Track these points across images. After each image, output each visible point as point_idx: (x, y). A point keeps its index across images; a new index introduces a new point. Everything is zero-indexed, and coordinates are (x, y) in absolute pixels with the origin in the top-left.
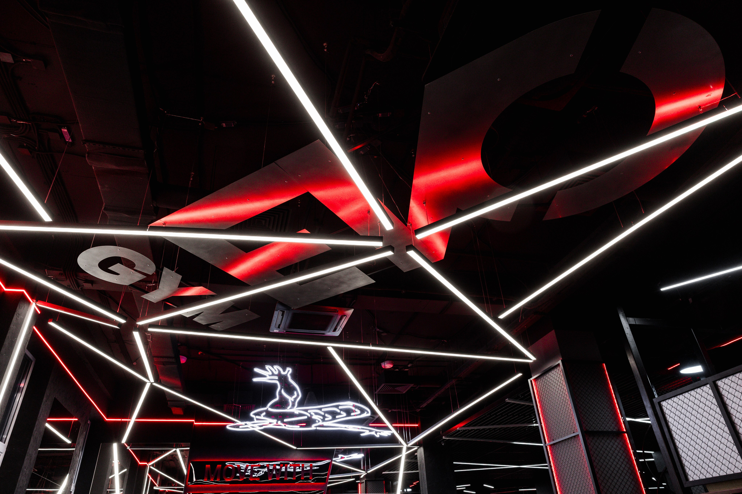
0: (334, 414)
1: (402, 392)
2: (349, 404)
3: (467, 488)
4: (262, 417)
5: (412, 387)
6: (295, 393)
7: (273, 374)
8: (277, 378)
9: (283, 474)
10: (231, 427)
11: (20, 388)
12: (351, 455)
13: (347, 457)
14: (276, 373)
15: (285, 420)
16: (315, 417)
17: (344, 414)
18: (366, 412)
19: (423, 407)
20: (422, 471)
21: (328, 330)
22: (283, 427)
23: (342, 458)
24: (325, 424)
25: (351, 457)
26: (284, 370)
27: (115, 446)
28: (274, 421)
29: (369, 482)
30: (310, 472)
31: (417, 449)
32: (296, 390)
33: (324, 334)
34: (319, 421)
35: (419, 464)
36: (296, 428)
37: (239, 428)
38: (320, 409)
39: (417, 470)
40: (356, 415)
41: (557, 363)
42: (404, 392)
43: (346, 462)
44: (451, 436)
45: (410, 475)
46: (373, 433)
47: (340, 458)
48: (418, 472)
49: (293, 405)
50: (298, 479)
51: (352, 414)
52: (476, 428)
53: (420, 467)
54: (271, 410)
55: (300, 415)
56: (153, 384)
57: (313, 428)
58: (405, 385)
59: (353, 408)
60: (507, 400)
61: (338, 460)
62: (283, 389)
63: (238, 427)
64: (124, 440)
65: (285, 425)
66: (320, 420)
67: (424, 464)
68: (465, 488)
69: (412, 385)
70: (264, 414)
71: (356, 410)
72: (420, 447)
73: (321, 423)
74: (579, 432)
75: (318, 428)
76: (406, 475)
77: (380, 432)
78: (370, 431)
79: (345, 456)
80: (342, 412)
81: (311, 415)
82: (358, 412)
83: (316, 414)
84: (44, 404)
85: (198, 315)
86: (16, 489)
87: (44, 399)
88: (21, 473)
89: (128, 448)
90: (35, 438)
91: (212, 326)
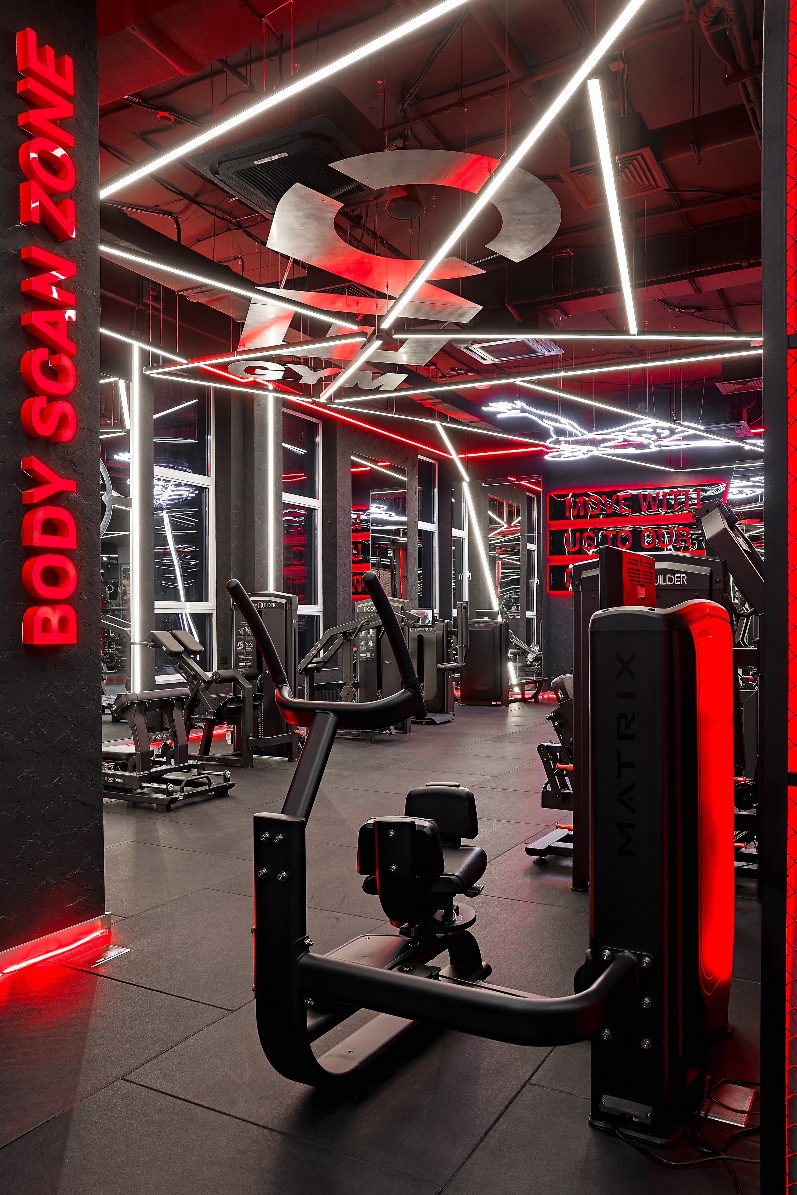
4: (565, 445)
6: (563, 421)
7: (509, 410)
8: (520, 412)
14: (510, 408)
26: (515, 405)
32: (560, 419)
49: (581, 432)
54: (561, 439)
56: (442, 424)
62: (542, 419)
64: (467, 478)
70: (563, 443)
84: (339, 462)
85: (357, 384)
86: (338, 535)
87: (338, 457)
88: (338, 523)
89: (483, 485)
90: (341, 493)
91: (381, 388)
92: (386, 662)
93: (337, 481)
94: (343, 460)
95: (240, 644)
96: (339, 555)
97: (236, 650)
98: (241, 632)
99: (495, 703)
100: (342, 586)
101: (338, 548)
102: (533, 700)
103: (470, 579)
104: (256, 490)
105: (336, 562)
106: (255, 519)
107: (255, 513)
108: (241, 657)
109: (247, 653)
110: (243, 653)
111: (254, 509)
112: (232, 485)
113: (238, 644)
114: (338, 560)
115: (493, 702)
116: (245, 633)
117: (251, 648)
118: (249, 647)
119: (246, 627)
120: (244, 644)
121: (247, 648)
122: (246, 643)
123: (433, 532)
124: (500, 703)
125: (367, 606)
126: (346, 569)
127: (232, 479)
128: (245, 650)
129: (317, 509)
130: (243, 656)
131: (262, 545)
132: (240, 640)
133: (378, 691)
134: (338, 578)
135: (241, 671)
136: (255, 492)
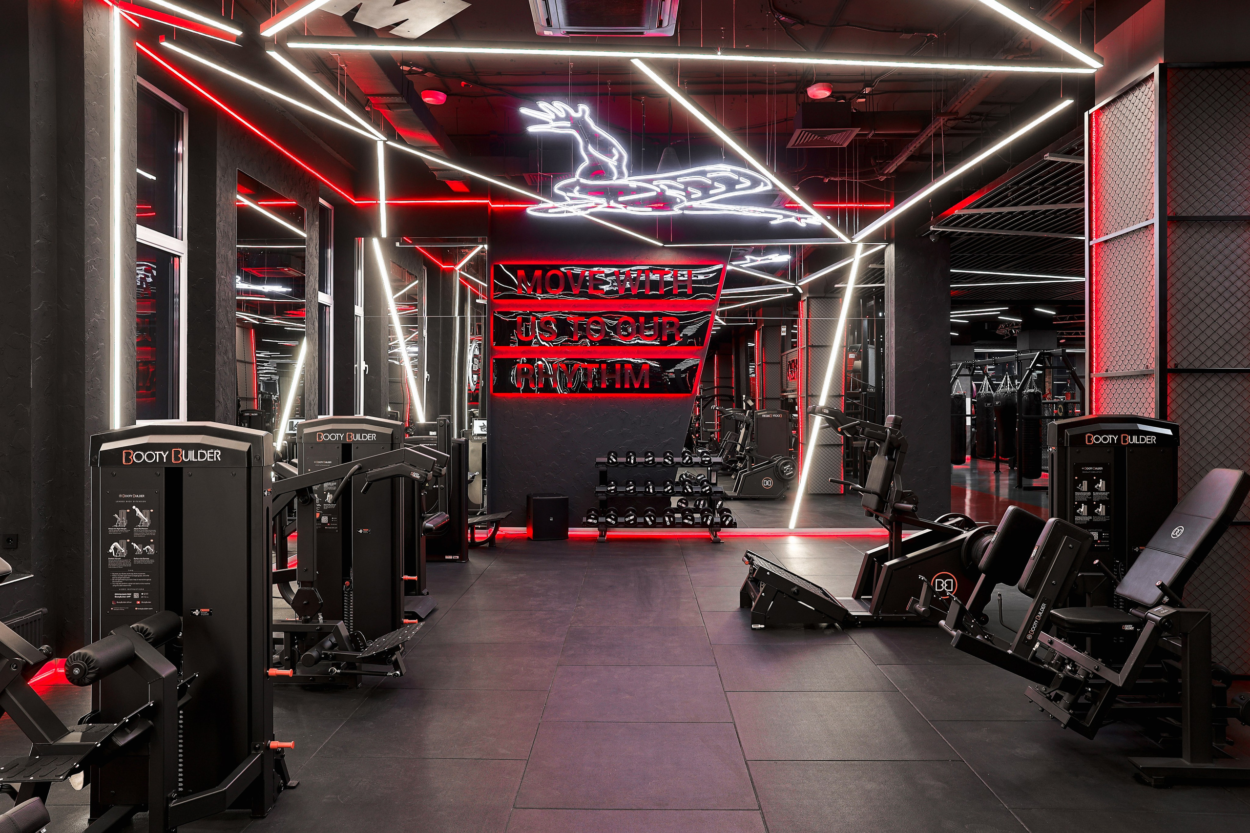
0: (705, 189)
1: (841, 145)
2: (723, 169)
3: (1003, 313)
4: (576, 193)
5: (857, 135)
6: (614, 151)
7: (558, 119)
8: (569, 125)
9: (642, 284)
10: (535, 210)
11: (177, 154)
12: (770, 257)
13: (761, 260)
14: (563, 115)
15: (621, 199)
16: (669, 193)
17: (723, 188)
18: (762, 183)
19: (891, 172)
20: (889, 286)
21: (647, 26)
22: (621, 210)
23: (752, 261)
24: (695, 204)
25: (768, 259)
26: (576, 111)
27: (375, 242)
28: (603, 201)
29: (813, 300)
30: (688, 283)
31: (885, 248)
32: (614, 146)
33: (642, 33)
34: (682, 201)
35: (886, 272)
36: (647, 212)
37: (548, 213)
38: (674, 178)
39: (883, 282)
40: (744, 188)
41: (1149, 73)
42: (845, 145)
43: (760, 268)
44: (946, 225)
45: (866, 291)
46: (792, 220)
47: (749, 261)
48: (883, 287)
49: (621, 174)
50: (669, 293)
51: (737, 187)
52: (993, 210)
53: (888, 277)
54: (583, 181)
55: (640, 190)
56: (386, 143)
57: (676, 211)
58: (844, 131)
59: (736, 177)
60: (1046, 157)
61: (747, 264)
62: (589, 145)
63: (546, 210)
64: (384, 233)
65: (625, 207)
66: (684, 199)
67: (894, 274)
68: (999, 313)
69: (857, 131)
70: (577, 188)
71: (742, 179)
72: (890, 244)
73: (687, 204)
74: (1156, 220)
75: (686, 212)
76: (857, 292)
77: (806, 219)
78: (785, 216)
79: (759, 259)
80: (716, 184)
81: (663, 191)
82: (748, 183)
83: (670, 187)
84: (220, 181)
85: (356, 10)
86: (217, 302)
87: (219, 173)
88: (217, 281)
89: (398, 244)
90: (223, 233)
91: (395, 31)
92: (361, 531)
93: (217, 213)
94: (226, 179)
95: (115, 549)
96: (218, 335)
97: (105, 562)
98: (121, 519)
99: (450, 557)
100: (222, 387)
101: (217, 323)
102: (487, 545)
103: (367, 373)
104: (87, 204)
105: (214, 346)
106: (85, 260)
107: (86, 249)
108: (118, 579)
109: (137, 568)
110: (125, 570)
111: (84, 241)
112: (34, 188)
113: (112, 547)
114: (217, 345)
115: (447, 555)
116: (133, 520)
117: (151, 557)
118: (145, 554)
119: (134, 507)
120: (129, 548)
121: (139, 556)
122: (135, 545)
123: (326, 306)
124: (458, 557)
125: (324, 432)
126: (228, 358)
127: (33, 177)
128: (132, 561)
129: (179, 257)
130: (125, 576)
131: (99, 312)
132: (117, 538)
133: (343, 584)
134: (217, 373)
135: (142, 631)
136: (86, 208)
